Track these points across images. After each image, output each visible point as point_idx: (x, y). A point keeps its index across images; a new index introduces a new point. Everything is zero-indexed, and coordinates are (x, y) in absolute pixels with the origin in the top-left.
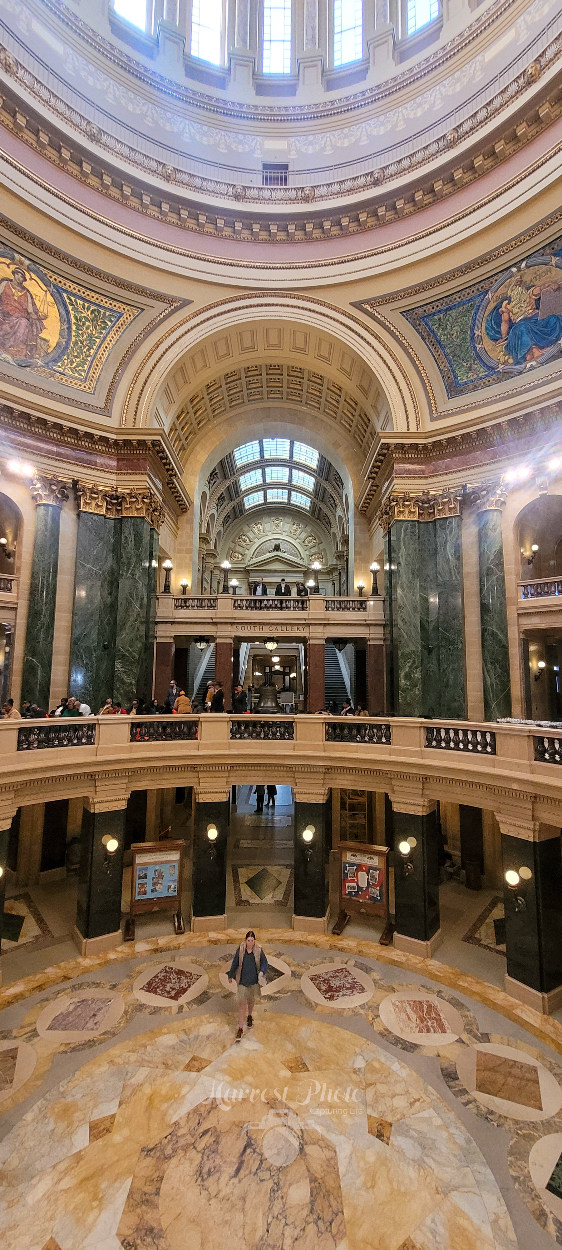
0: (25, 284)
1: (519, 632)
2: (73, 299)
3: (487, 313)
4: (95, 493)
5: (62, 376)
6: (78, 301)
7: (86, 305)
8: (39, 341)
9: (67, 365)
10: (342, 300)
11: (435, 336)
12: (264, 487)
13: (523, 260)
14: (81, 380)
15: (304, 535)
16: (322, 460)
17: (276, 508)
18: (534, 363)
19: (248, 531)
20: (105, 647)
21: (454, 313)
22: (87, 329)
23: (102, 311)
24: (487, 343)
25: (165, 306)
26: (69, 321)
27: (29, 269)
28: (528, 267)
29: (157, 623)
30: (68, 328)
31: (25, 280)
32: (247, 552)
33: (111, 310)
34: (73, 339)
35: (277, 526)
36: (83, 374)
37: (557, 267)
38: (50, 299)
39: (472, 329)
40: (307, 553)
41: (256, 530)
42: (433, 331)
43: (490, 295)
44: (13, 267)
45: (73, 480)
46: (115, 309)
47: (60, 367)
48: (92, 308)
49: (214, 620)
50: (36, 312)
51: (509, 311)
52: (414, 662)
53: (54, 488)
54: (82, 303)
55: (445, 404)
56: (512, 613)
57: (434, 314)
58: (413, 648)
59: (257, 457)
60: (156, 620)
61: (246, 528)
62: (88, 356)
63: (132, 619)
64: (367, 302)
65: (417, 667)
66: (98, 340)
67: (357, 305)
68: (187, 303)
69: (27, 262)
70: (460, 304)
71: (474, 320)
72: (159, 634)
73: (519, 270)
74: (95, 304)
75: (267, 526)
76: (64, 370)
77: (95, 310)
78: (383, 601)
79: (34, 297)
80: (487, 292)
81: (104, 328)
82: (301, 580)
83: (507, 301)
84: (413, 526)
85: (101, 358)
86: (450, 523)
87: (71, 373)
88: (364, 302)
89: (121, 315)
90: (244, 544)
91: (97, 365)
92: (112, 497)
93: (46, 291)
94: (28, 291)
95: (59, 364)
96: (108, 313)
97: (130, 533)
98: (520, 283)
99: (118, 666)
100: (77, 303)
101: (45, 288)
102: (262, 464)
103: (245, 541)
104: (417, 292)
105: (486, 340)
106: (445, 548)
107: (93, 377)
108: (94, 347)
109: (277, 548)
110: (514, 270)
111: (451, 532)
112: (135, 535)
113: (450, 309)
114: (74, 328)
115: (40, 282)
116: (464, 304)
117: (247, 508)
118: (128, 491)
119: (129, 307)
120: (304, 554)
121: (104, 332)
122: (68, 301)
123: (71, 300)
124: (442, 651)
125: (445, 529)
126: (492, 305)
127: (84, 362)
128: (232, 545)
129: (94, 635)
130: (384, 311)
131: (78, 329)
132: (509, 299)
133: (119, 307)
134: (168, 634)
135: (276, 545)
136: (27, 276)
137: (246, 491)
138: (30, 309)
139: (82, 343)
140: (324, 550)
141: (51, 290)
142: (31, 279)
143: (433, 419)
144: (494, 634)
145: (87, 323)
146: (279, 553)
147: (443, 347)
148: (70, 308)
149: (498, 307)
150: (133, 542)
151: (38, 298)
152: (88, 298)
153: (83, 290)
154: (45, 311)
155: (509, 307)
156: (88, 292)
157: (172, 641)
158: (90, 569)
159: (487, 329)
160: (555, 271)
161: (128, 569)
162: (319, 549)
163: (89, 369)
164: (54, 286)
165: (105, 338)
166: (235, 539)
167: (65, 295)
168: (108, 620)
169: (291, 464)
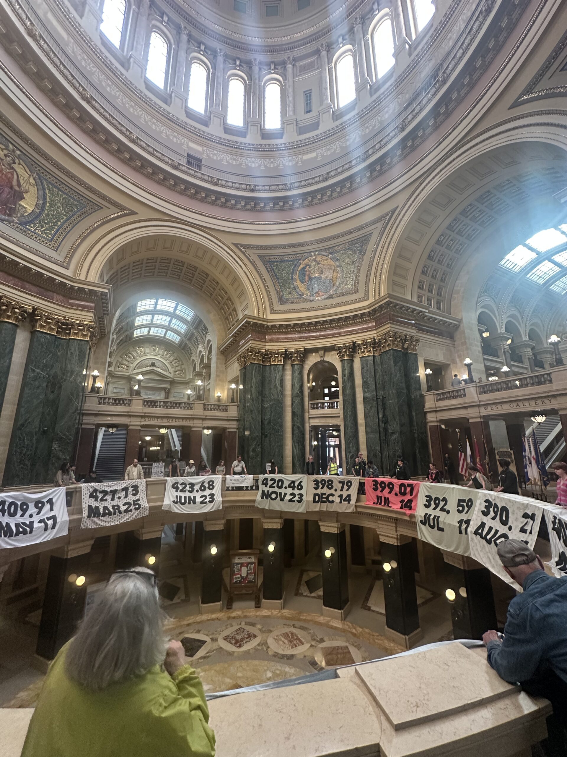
0: (13, 165)
1: (309, 427)
2: (51, 186)
3: (299, 269)
4: (49, 319)
5: (33, 234)
6: (55, 189)
7: (60, 193)
8: (18, 206)
9: (38, 227)
10: (229, 240)
11: (274, 272)
12: (150, 326)
13: (316, 251)
14: (48, 240)
15: (172, 358)
16: (196, 317)
17: (154, 339)
18: (319, 298)
19: (133, 351)
20: (44, 432)
21: (284, 264)
22: (58, 207)
23: (72, 200)
24: (298, 283)
25: (119, 211)
26: (45, 199)
27: (19, 157)
28: (318, 255)
29: (84, 414)
30: (43, 204)
31: (14, 163)
32: (131, 365)
33: (78, 201)
34: (46, 212)
35: (155, 350)
36: (50, 236)
37: (331, 259)
38: (32, 181)
39: (292, 274)
40: (173, 369)
41: (139, 352)
42: (273, 270)
43: (301, 261)
44: (6, 152)
45: (34, 308)
46: (81, 201)
47: (32, 227)
48: (64, 196)
49: (130, 414)
50: (19, 185)
51: (309, 271)
52: (258, 441)
53: (17, 310)
54: (57, 190)
55: (278, 307)
56: (307, 416)
57: (275, 262)
58: (257, 434)
59: (152, 307)
60: (84, 412)
61: (131, 349)
62: (56, 226)
63: (71, 411)
64: (242, 245)
65: (259, 445)
66: (65, 217)
67: (236, 245)
68: (133, 213)
69: (18, 152)
70: (288, 261)
71: (293, 270)
72: (84, 422)
73: (315, 255)
74: (67, 194)
75: (147, 350)
76: (36, 230)
77: (66, 198)
78: (238, 406)
79: (20, 176)
80: (300, 260)
81: (71, 211)
82: (168, 386)
83: (308, 267)
84: (259, 367)
85: (65, 229)
86: (278, 368)
87: (40, 233)
88: (239, 244)
89: (86, 207)
90: (129, 359)
91: (62, 233)
92: (63, 324)
93: (30, 175)
94: (15, 170)
95: (32, 225)
96: (75, 203)
97: (75, 350)
98: (315, 260)
99: (55, 446)
100: (53, 190)
101: (30, 173)
102: (154, 312)
103: (130, 358)
104: (267, 249)
105: (298, 281)
106: (275, 381)
107: (57, 240)
108: (62, 221)
109: (153, 365)
110: (313, 254)
111: (278, 372)
112: (79, 352)
113: (282, 262)
114: (48, 204)
115: (26, 168)
116: (289, 261)
117: (135, 336)
118: (78, 322)
119: (92, 204)
120: (171, 370)
121: (71, 213)
122: (46, 186)
123: (49, 186)
124: (272, 436)
125: (275, 370)
126: (302, 266)
127: (53, 228)
128: (120, 360)
129: (37, 423)
130: (250, 252)
131: (51, 206)
132: (310, 266)
133: (85, 202)
134: (92, 422)
135: (152, 363)
136: (17, 161)
137: (138, 326)
138: (15, 183)
139: (52, 215)
140: (185, 369)
141: (35, 175)
142: (19, 164)
143: (271, 313)
144: (298, 427)
145: (59, 205)
146: (154, 368)
147: (278, 279)
148: (47, 191)
149: (304, 268)
150: (77, 358)
151: (22, 178)
152: (62, 189)
153: (60, 183)
154: (27, 188)
155: (310, 269)
156: (63, 186)
157: (94, 427)
158: (38, 374)
159: (299, 276)
160: (330, 260)
161: (71, 375)
162: (181, 367)
163: (55, 234)
164: (37, 174)
165: (71, 217)
166: (123, 354)
167: (45, 182)
168: (49, 411)
169: (173, 315)
